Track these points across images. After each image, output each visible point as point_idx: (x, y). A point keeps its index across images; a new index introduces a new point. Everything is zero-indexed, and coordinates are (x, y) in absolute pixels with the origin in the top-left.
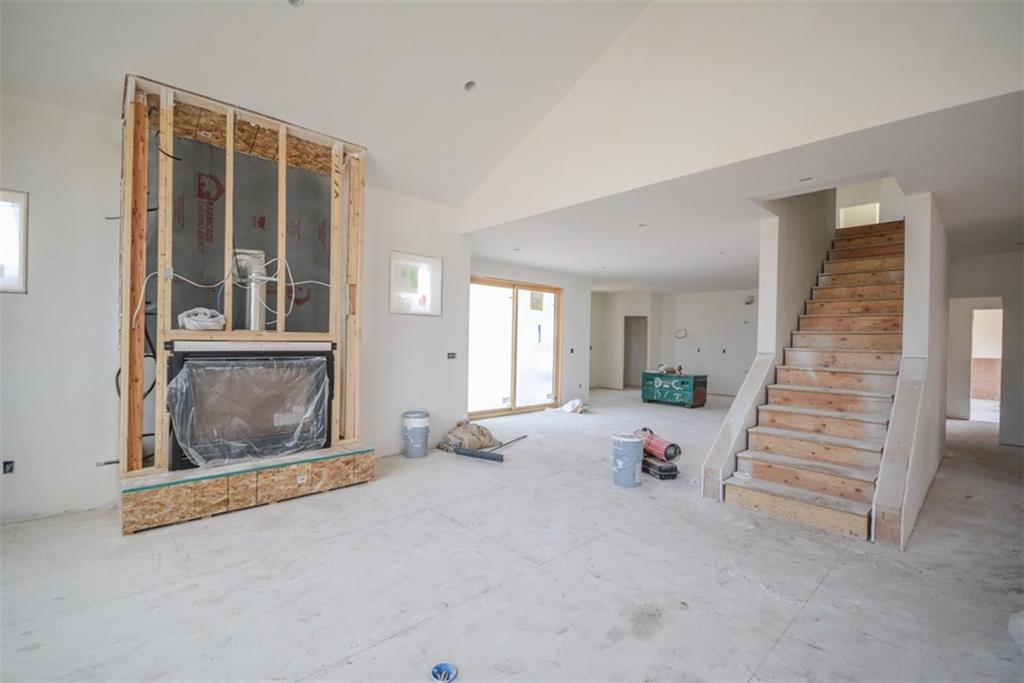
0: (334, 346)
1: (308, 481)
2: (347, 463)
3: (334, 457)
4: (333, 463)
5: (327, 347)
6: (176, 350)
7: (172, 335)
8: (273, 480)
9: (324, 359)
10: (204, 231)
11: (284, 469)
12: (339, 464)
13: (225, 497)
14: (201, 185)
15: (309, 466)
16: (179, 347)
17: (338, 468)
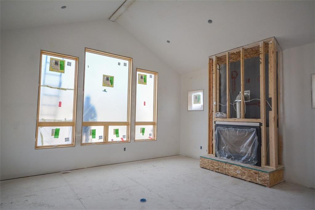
0: (261, 124)
1: (240, 173)
2: (256, 173)
3: (251, 168)
4: (250, 171)
5: (258, 125)
6: (216, 123)
7: (216, 119)
8: (229, 168)
9: (255, 129)
10: (234, 88)
11: (233, 166)
12: (252, 172)
13: (218, 167)
14: (232, 75)
15: (240, 168)
16: (217, 123)
17: (252, 174)
